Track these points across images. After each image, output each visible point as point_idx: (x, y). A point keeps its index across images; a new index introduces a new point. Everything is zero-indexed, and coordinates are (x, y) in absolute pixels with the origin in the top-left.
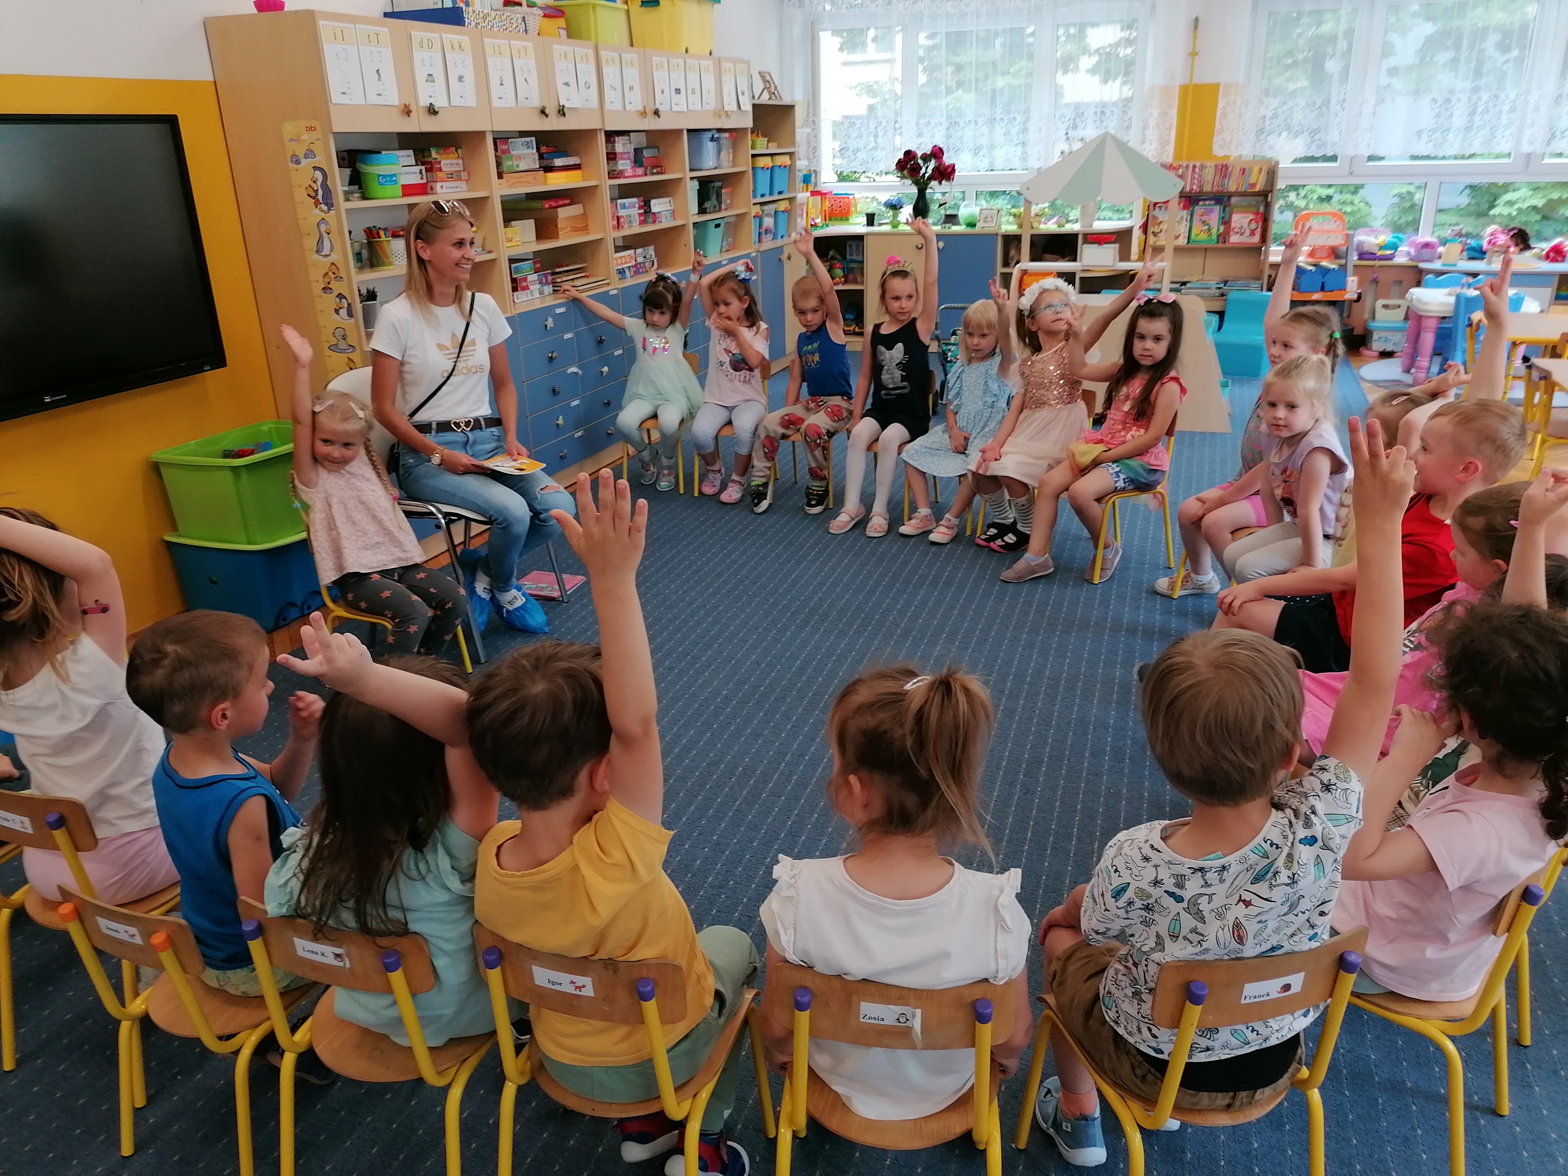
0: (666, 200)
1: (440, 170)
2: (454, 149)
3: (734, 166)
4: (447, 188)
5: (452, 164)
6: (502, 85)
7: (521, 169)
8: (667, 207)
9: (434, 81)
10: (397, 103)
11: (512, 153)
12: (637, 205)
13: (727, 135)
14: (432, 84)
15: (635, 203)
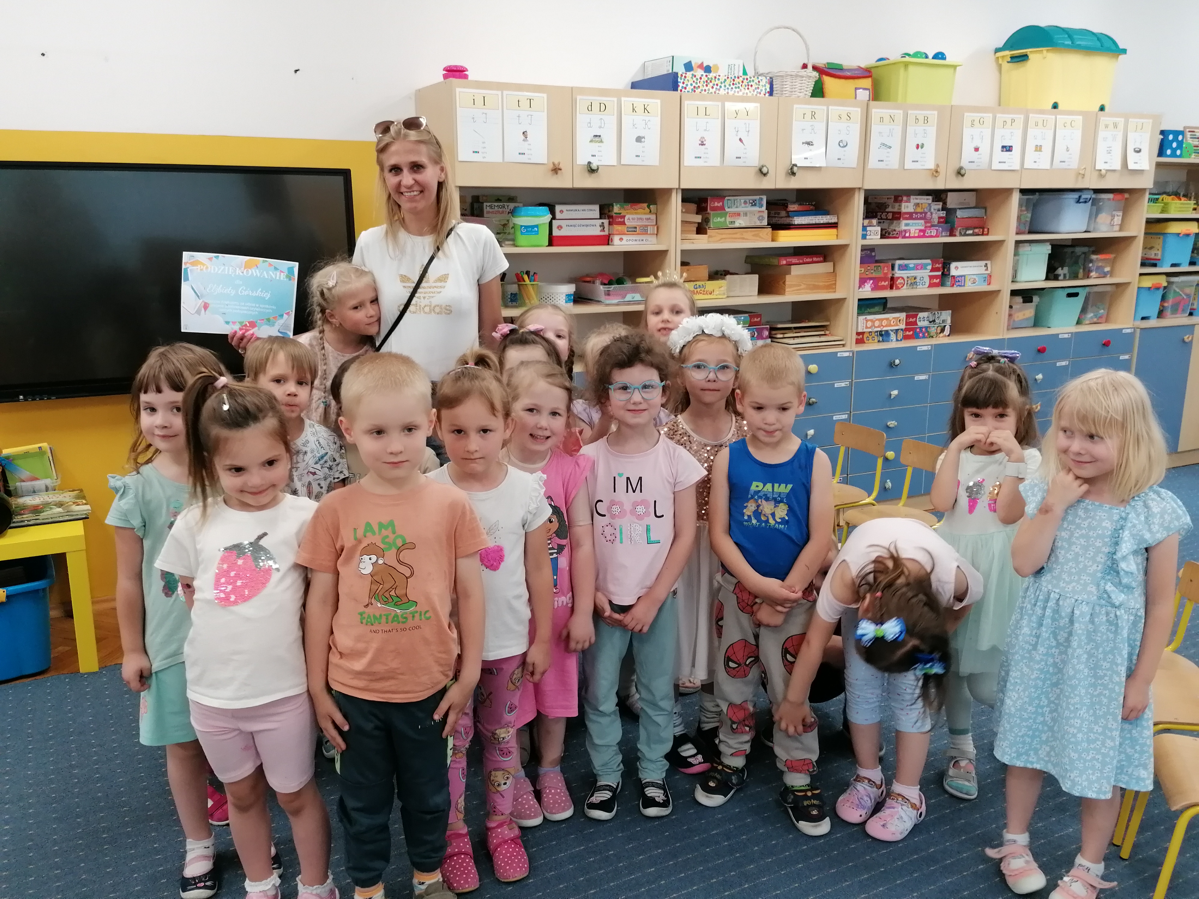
0: (983, 263)
1: (623, 223)
2: (645, 205)
3: (1121, 230)
4: (627, 240)
5: (641, 219)
6: (702, 144)
7: (737, 225)
8: (982, 270)
9: (601, 142)
10: (545, 161)
11: (727, 210)
12: (930, 267)
13: (1111, 196)
14: (600, 144)
15: (927, 264)
